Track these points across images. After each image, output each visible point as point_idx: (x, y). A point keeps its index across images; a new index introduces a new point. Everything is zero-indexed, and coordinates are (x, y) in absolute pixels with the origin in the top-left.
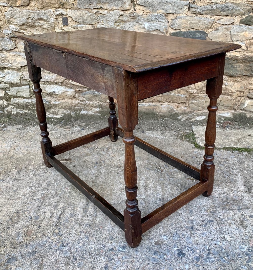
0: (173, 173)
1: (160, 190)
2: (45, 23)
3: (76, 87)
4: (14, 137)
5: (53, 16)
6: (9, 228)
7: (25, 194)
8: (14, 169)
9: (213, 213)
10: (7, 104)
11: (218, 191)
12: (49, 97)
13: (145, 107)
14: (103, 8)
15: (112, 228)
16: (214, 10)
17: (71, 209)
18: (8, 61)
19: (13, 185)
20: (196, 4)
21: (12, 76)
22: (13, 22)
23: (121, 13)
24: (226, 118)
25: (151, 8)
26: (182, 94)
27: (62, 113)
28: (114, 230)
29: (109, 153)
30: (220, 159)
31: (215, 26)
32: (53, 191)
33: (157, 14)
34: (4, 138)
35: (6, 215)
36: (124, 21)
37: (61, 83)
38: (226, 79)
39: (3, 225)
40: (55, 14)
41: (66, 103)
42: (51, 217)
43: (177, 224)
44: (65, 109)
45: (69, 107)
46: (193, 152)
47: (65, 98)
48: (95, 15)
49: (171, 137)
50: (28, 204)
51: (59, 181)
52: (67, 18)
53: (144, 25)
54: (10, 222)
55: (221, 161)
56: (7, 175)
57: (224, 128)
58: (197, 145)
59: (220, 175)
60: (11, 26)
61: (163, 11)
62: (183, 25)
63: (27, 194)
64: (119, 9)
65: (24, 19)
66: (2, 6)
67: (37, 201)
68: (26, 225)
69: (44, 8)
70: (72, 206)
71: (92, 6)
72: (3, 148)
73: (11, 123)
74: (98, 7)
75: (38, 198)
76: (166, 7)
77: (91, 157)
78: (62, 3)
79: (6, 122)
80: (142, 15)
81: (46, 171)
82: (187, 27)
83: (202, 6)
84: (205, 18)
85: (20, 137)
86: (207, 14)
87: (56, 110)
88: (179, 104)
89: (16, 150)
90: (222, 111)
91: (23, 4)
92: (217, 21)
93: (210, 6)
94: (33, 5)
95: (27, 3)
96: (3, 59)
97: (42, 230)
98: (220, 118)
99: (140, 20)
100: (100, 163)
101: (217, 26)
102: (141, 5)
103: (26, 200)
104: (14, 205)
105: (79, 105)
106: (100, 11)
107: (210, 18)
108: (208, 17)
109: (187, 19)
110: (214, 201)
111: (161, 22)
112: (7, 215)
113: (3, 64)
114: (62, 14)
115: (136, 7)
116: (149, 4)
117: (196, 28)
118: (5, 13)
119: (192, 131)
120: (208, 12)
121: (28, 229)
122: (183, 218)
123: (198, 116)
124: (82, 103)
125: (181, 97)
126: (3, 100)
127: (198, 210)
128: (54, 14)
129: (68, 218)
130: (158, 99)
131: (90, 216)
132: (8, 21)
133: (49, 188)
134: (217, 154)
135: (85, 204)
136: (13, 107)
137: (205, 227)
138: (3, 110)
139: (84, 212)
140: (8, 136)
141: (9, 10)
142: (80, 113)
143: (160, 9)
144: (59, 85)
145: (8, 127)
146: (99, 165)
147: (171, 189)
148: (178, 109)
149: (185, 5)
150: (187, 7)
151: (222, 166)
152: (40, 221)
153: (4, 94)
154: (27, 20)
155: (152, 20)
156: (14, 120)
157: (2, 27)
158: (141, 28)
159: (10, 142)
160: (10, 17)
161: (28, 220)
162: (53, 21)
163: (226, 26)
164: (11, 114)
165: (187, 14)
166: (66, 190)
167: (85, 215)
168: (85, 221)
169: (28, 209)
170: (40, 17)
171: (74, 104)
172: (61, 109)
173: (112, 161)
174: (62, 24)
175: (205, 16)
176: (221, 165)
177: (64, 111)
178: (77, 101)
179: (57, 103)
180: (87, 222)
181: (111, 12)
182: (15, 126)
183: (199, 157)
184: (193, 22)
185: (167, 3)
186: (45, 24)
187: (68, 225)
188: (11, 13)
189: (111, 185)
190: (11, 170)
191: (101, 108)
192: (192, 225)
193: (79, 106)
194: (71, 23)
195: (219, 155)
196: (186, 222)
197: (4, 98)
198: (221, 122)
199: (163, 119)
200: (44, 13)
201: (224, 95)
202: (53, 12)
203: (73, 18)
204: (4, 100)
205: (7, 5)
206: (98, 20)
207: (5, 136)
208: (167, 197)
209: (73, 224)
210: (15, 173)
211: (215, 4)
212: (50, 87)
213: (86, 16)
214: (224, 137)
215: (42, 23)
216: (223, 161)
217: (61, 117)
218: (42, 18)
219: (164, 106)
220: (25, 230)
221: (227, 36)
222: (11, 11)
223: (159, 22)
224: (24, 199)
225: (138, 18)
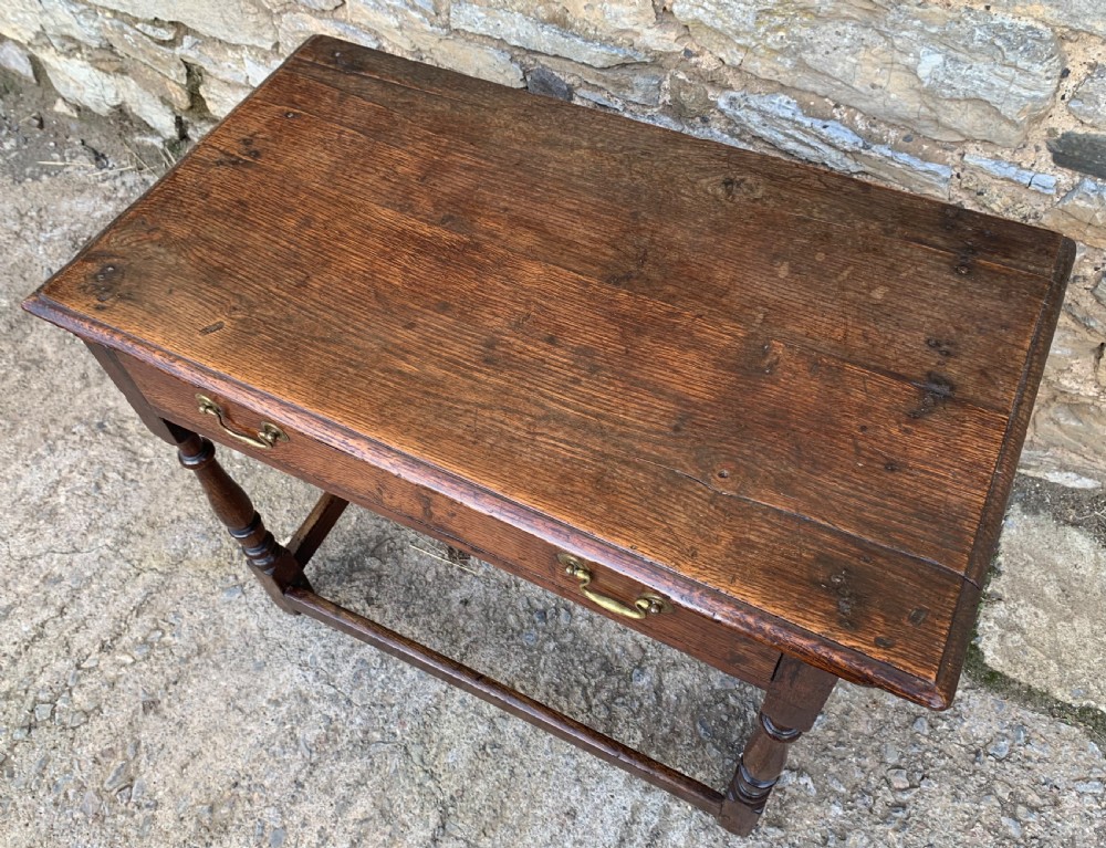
0: (787, 797)
7: (280, 700)
19: (262, 630)
30: (1025, 781)
33: (1008, 22)
35: (201, 786)
36: (811, 14)
39: (185, 827)
50: (274, 754)
51: (392, 671)
53: (917, 56)
55: (1025, 797)
67: (299, 753)
70: (388, 828)
80: (919, 4)
99: (904, 30)
100: (552, 618)
103: (274, 731)
104: (235, 742)
111: (1017, 68)
112: (205, 783)
133: (355, 695)
135: (430, 835)
151: (1013, 831)
158: (896, 66)
166: (398, 732)
169: (267, 783)
176: (1011, 823)
189: (542, 768)
223: (1005, 65)
224: (269, 722)
225: (891, 17)
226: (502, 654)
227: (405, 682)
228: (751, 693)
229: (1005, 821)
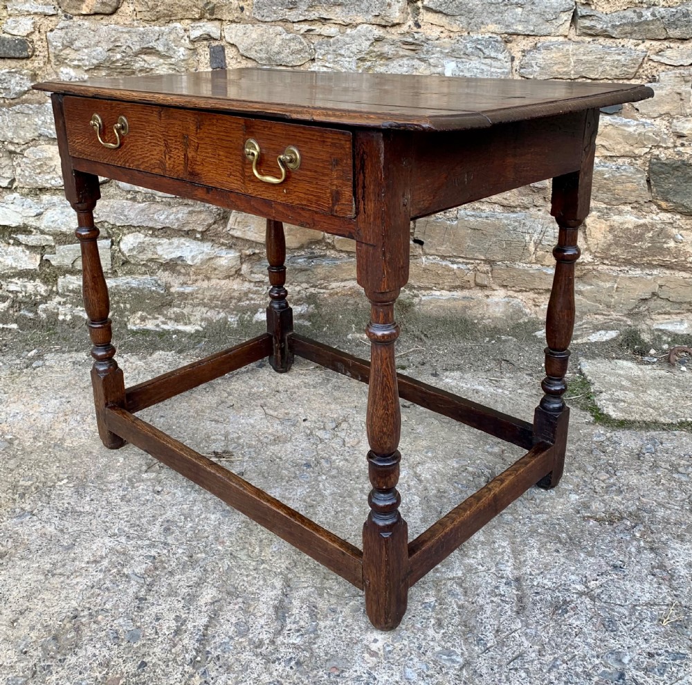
0: (538, 501)
1: (505, 551)
2: (161, 61)
3: (244, 245)
4: (65, 388)
5: (183, 41)
6: (49, 666)
7: (98, 559)
8: (65, 481)
9: (679, 629)
10: (46, 291)
11: (683, 556)
12: (167, 272)
13: (439, 304)
14: (325, 19)
15: (370, 674)
16: (647, 23)
17: (237, 607)
18: (54, 170)
19: (62, 531)
20: (593, 7)
21: (62, 213)
22: (72, 60)
23: (378, 32)
24: (676, 337)
25: (463, 19)
26: (548, 266)
27: (202, 320)
28: (375, 679)
29: (343, 434)
30: (674, 458)
31: (647, 70)
32: (180, 551)
33: (480, 37)
34: (36, 388)
35: (39, 626)
36: (384, 57)
37: (202, 233)
38: (678, 223)
39: (31, 657)
40: (189, 37)
41: (215, 289)
42: (177, 632)
43: (571, 664)
44: (211, 308)
45: (222, 301)
46: (591, 435)
47: (213, 276)
48: (303, 40)
49: (519, 391)
50: (108, 589)
51: (197, 520)
52: (223, 48)
53: (443, 66)
54: (52, 647)
55: (679, 464)
56: (44, 498)
57: (674, 365)
58: (600, 414)
59: (682, 507)
60: (65, 72)
61: (498, 26)
62: (555, 68)
63: (102, 558)
64: (373, 20)
65: (100, 52)
66: (41, 14)
67: (132, 582)
68: (100, 659)
69: (157, 19)
70: (240, 600)
71: (294, 12)
72: (34, 417)
73: (58, 347)
74: (313, 17)
75: (137, 571)
76: (508, 17)
77: (289, 445)
78: (211, 6)
79: (41, 343)
80: (437, 40)
81: (160, 489)
82: (566, 73)
83: (611, 13)
84: (620, 46)
85: (82, 386)
86: (627, 37)
87: (185, 311)
88: (539, 293)
89: (71, 423)
90: (663, 316)
91: (100, 9)
92: (653, 57)
93: (635, 11)
94: (127, 11)
95: (110, 6)
96: (39, 163)
97: (152, 674)
98: (658, 336)
99: (433, 54)
100: (316, 466)
101: (654, 71)
102: (436, 12)
103: (101, 577)
104: (64, 593)
105: (251, 295)
106: (318, 28)
107: (633, 47)
108: (629, 43)
109: (568, 50)
110: (676, 590)
111: (491, 58)
112: (42, 624)
113: (37, 178)
114: (209, 38)
115: (421, 17)
116: (457, 7)
117: (592, 76)
118: (48, 34)
119: (580, 372)
120: (628, 29)
121: (107, 673)
122: (588, 644)
123: (596, 329)
124: (260, 289)
125: (546, 274)
126: (35, 281)
127: (630, 619)
128: (186, 37)
129: (231, 638)
130: (478, 281)
131: (298, 631)
132: (56, 56)
133: (170, 540)
134: (662, 443)
135: (280, 592)
136: (64, 300)
137: (662, 674)
138: (33, 308)
139: (277, 619)
140: (47, 384)
141: (61, 25)
142: (251, 318)
143: (489, 21)
144: (196, 239)
145: (48, 356)
146: (313, 472)
147: (539, 550)
148: (537, 308)
149: (562, 10)
150: (567, 17)
151: (684, 479)
152: (144, 645)
153: (38, 263)
154: (111, 54)
155: (465, 54)
156: (64, 339)
157: (40, 73)
159: (53, 402)
160: (63, 45)
161: (108, 643)
162: (182, 57)
163: (682, 71)
164: (56, 320)
165: (566, 36)
166: (220, 548)
167: (282, 629)
168: (282, 649)
169: (108, 606)
170: (146, 46)
171: (236, 294)
172: (199, 308)
173: (351, 459)
174: (209, 64)
175: (620, 40)
176: (680, 476)
177: (209, 314)
178: (247, 286)
179: (188, 290)
180: (291, 650)
181: (349, 31)
182: (66, 355)
183: (611, 451)
184: (585, 57)
185: (512, 4)
186: (161, 65)
187: (232, 660)
188: (66, 34)
189: (353, 533)
190: (55, 483)
191: (312, 306)
192: (618, 667)
193: (252, 299)
194: (235, 62)
195: (668, 445)
196: (598, 657)
197: (38, 276)
198: (661, 349)
199: (492, 337)
200: (157, 35)
201: (672, 269)
202: (185, 30)
203: (240, 47)
204: (37, 280)
205: (55, 13)
206: (310, 54)
207: (38, 382)
208: (531, 574)
209: (246, 656)
210: (67, 492)
211: (648, 8)
212: (170, 244)
213: (278, 42)
214: (677, 391)
215: (152, 61)
216: (683, 462)
217: (197, 331)
218: (153, 48)
219: (496, 299)
220: (100, 676)
221: (682, 100)
222: (67, 28)
223: (485, 58)
224: (94, 573)
225: (425, 49)
226: (286, 489)
227: (212, 522)
228: (481, 463)
229: (675, 475)
